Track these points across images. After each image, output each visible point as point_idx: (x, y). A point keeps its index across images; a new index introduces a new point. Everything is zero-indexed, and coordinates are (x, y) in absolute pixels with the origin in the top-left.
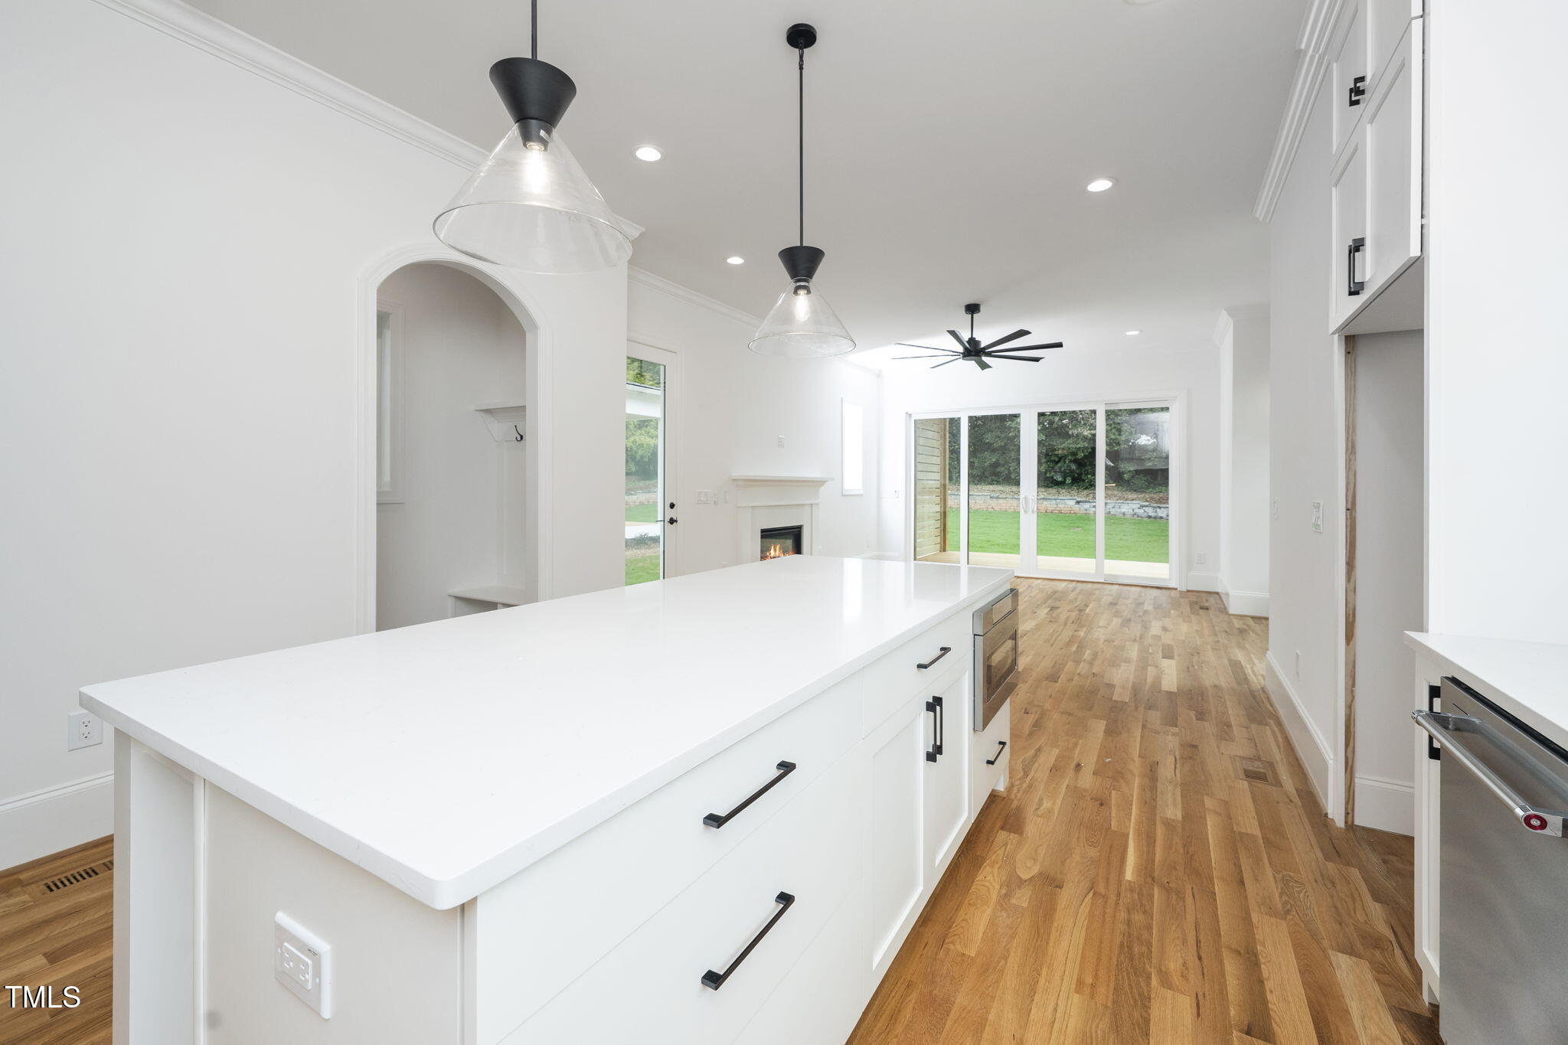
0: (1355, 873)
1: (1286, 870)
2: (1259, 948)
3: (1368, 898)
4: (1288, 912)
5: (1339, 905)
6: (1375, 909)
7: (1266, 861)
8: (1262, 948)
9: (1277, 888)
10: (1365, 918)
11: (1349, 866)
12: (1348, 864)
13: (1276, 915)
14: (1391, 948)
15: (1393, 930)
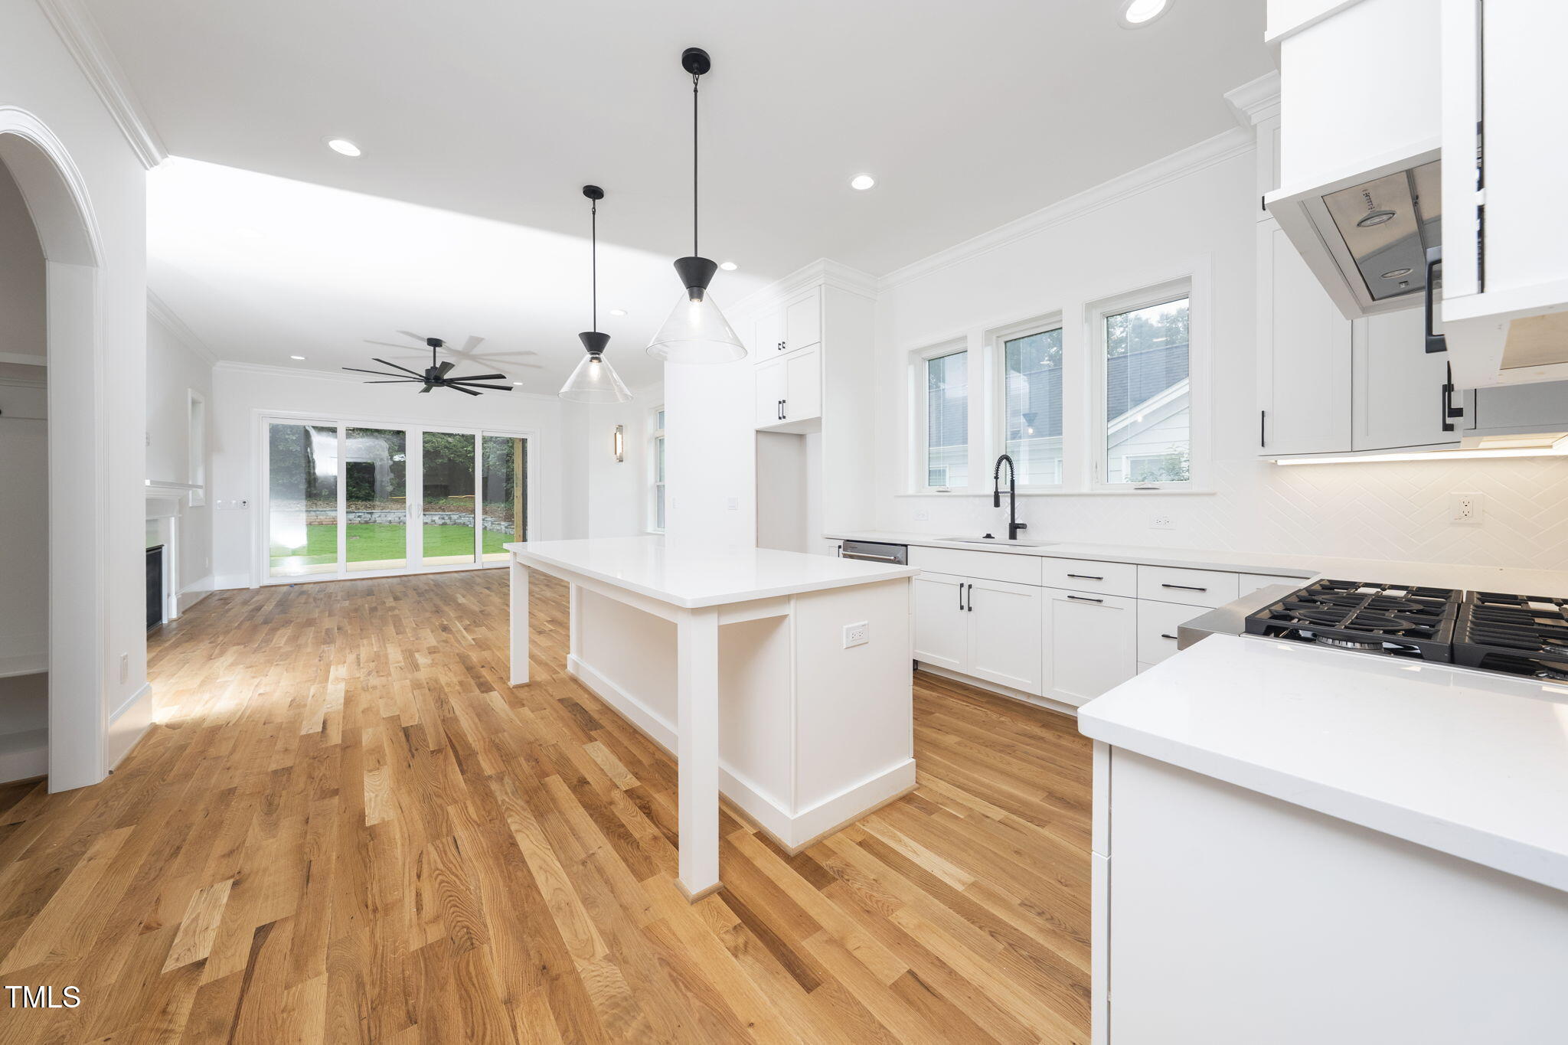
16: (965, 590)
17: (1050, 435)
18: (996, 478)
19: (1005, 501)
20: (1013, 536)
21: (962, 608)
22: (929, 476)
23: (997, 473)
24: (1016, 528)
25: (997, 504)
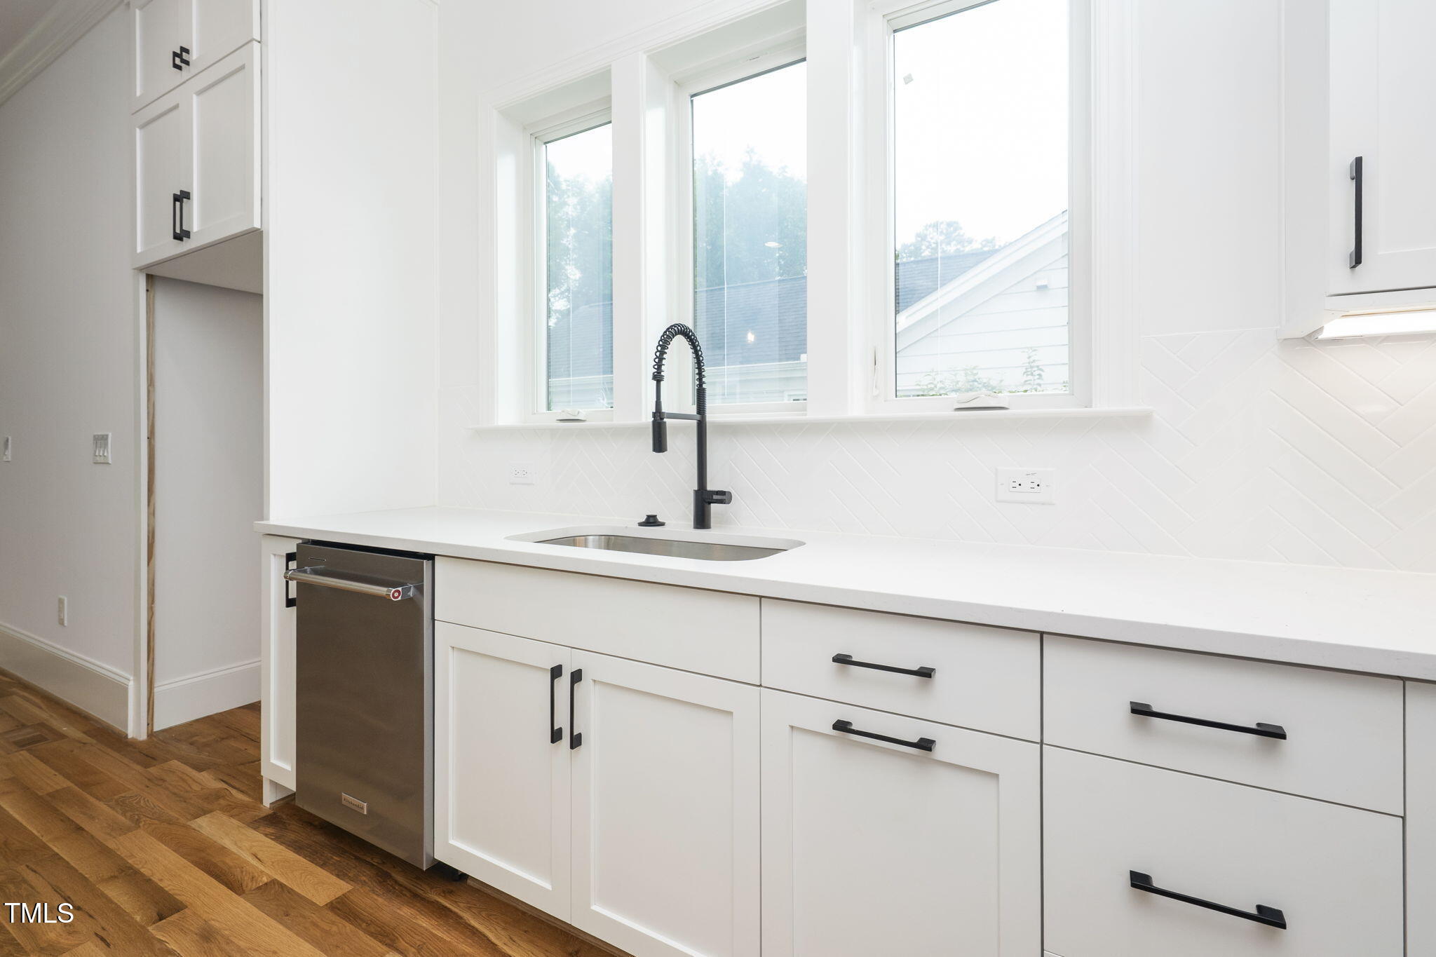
0: (175, 763)
1: (115, 795)
2: (129, 861)
3: (194, 773)
4: (138, 821)
5: (176, 791)
6: (204, 776)
7: (92, 799)
8: (133, 860)
9: (117, 812)
10: (200, 787)
11: (167, 761)
12: (166, 760)
13: (129, 830)
14: (228, 793)
15: (223, 781)
16: (564, 682)
17: (780, 360)
18: (658, 378)
19: (681, 442)
20: (702, 521)
21: (556, 736)
22: (549, 377)
23: (659, 365)
24: (710, 503)
25: (659, 444)
